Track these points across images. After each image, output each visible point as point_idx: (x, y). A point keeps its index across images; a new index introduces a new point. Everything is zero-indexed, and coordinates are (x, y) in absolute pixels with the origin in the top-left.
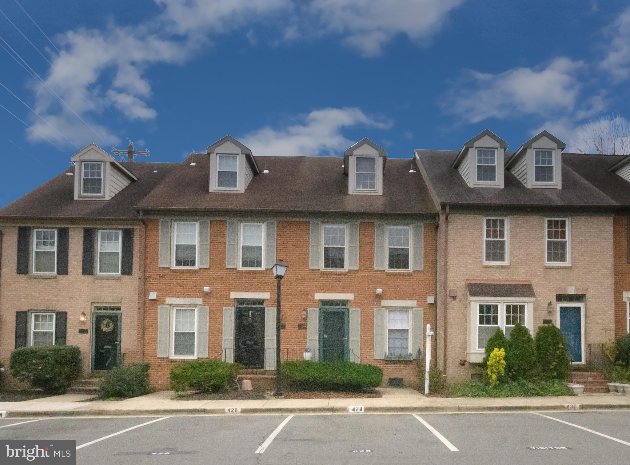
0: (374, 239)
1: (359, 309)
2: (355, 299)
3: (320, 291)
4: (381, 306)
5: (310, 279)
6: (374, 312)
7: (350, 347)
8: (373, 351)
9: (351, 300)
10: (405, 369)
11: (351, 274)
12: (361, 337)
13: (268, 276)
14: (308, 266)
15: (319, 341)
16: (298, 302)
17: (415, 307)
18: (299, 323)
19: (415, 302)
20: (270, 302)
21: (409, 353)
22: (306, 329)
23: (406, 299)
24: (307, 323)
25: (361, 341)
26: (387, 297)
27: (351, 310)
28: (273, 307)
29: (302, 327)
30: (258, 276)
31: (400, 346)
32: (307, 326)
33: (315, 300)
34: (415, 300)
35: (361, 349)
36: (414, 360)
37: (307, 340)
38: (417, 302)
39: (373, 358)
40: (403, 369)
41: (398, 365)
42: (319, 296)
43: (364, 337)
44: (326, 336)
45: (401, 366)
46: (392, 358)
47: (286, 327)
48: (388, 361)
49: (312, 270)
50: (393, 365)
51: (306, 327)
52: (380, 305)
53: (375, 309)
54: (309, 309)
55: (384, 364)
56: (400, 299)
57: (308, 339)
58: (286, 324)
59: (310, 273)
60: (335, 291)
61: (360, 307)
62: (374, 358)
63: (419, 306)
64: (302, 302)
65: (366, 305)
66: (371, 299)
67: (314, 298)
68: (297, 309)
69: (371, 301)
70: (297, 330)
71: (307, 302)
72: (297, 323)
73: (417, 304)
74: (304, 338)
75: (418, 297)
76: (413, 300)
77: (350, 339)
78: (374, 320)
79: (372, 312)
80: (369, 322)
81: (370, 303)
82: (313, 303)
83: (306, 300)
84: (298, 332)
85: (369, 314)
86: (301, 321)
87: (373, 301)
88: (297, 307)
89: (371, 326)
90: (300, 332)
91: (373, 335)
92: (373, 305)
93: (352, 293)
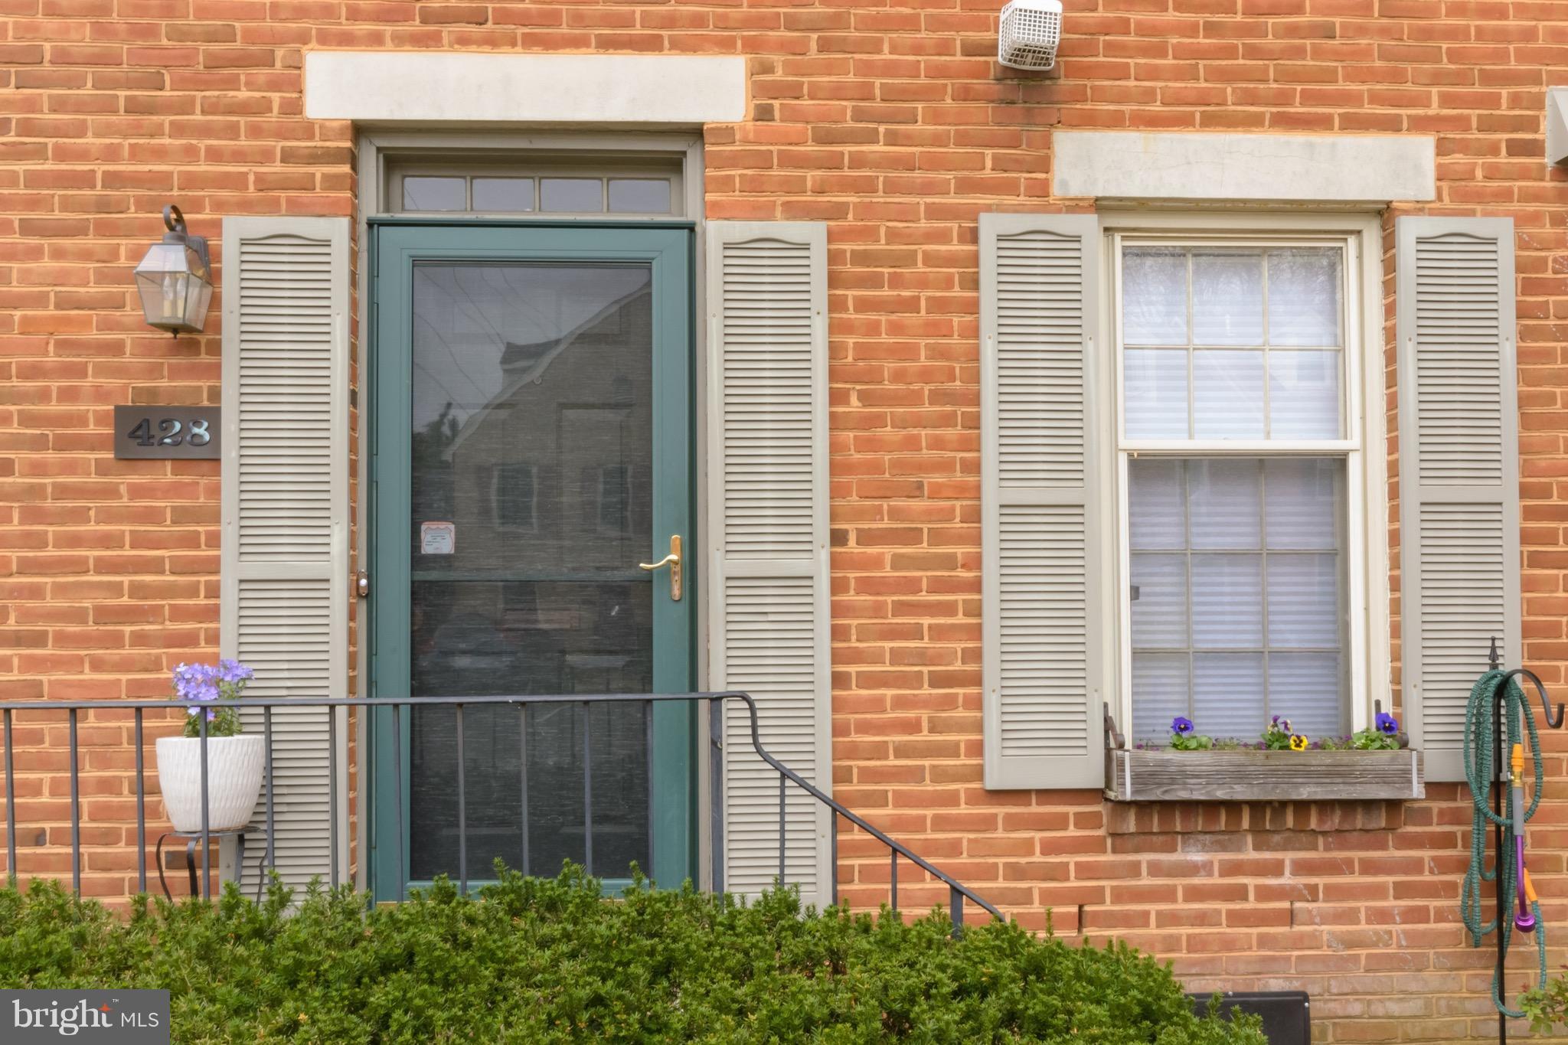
1: (813, 232)
2: (763, 114)
3: (364, 27)
4: (1056, 191)
6: (975, 260)
7: (716, 678)
8: (977, 703)
9: (726, 133)
10: (1332, 892)
12: (838, 538)
15: (366, 596)
16: (110, 154)
17: (1420, 208)
18: (125, 389)
19: (1424, 146)
21: (1361, 721)
22: (208, 456)
23: (1322, 123)
24: (215, 394)
25: (837, 586)
26: (1123, 97)
27: (715, 233)
29: (163, 433)
31: (1247, 641)
32: (213, 415)
33: (308, 129)
34: (1420, 125)
35: (839, 680)
36: (1435, 789)
37: (214, 591)
38: (1442, 148)
39: (979, 773)
40: (1312, 893)
41: (1250, 854)
42: (356, 84)
43: (865, 538)
44: (439, 539)
45: (1288, 857)
46: (1183, 775)
48: (1142, 807)
50: (1197, 857)
51: (201, 431)
52: (1041, 190)
53: (990, 226)
54: (235, 228)
55: (1097, 846)
56: (1252, 122)
57: (228, 580)
61: (815, 211)
62: (992, 782)
63: (1462, 192)
64: (160, 154)
65: (892, 188)
66: (936, 117)
67: (294, 107)
68: (105, 229)
69: (938, 140)
70: (102, 469)
71: (214, 155)
72: (100, 395)
73: (1442, 175)
74: (182, 567)
75: (1446, 100)
76: (1391, 125)
77: (717, 566)
78: (975, 355)
79: (951, 260)
80: (926, 375)
81: (935, 163)
82: (287, 157)
83: (205, 131)
84: (112, 492)
85: (923, 283)
86: (153, 371)
87: (963, 140)
88: (103, 205)
89: (948, 420)
90: (136, 492)
91: (974, 515)
92: (966, 186)
93: (726, 45)
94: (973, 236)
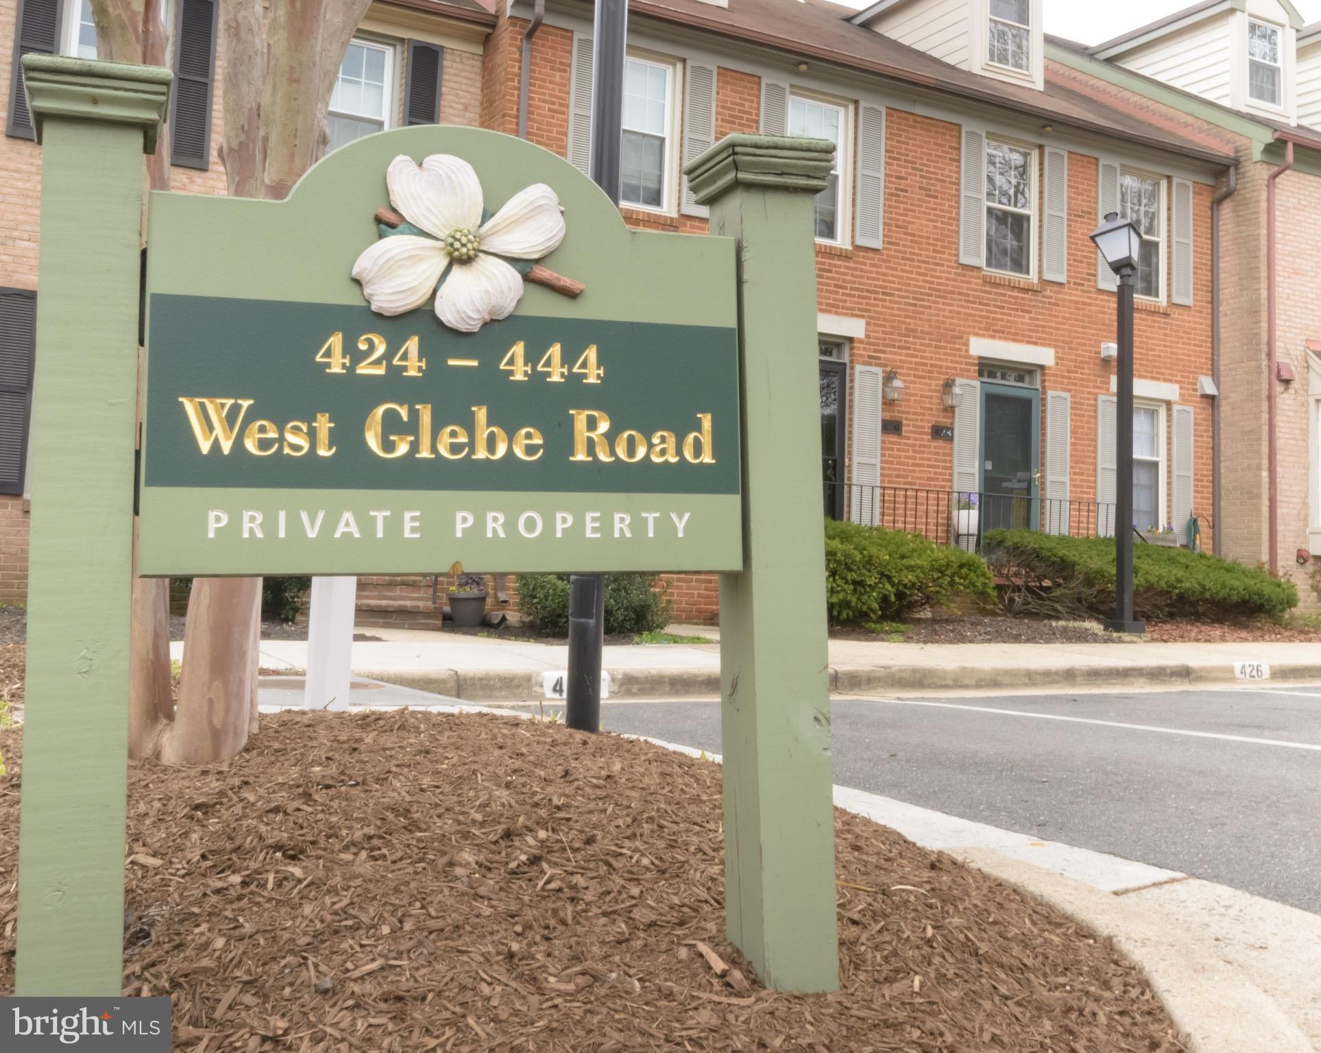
0: (1096, 203)
1: (1067, 395)
2: (1057, 364)
3: (981, 332)
4: (1111, 390)
5: (959, 294)
6: (1096, 406)
8: (1094, 517)
9: (1050, 368)
11: (1048, 293)
12: (1071, 473)
13: (861, 270)
14: (957, 255)
15: (979, 480)
16: (931, 358)
17: (1176, 403)
18: (934, 420)
19: (1177, 387)
20: (864, 349)
22: (950, 439)
23: (1159, 379)
24: (952, 424)
25: (1071, 485)
27: (1049, 394)
28: (870, 364)
29: (941, 433)
30: (836, 266)
32: (952, 429)
33: (970, 357)
34: (1177, 382)
35: (1070, 509)
37: (951, 475)
38: (1181, 388)
42: (982, 347)
43: (1075, 473)
44: (989, 466)
47: (904, 428)
49: (965, 267)
51: (949, 433)
52: (1108, 389)
53: (1100, 399)
54: (958, 381)
57: (955, 472)
58: (904, 422)
59: (958, 274)
60: (1016, 338)
61: (1069, 391)
63: (1184, 400)
64: (941, 360)
65: (1081, 386)
66: (1089, 369)
67: (967, 351)
68: (930, 378)
69: (1090, 375)
70: (929, 441)
71: (952, 361)
72: (928, 421)
73: (1181, 395)
74: (944, 468)
75: (1182, 376)
76: (1170, 381)
77: (1049, 478)
78: (1096, 430)
79: (1091, 405)
80: (1087, 434)
81: (1089, 380)
82: (966, 363)
83: (950, 355)
84: (929, 447)
85: (1086, 410)
86: (939, 416)
87: (1094, 375)
88: (930, 372)
89: (1090, 445)
90: (936, 447)
91: (1095, 470)
92: (1095, 387)
93: (1050, 346)
94: (1096, 400)
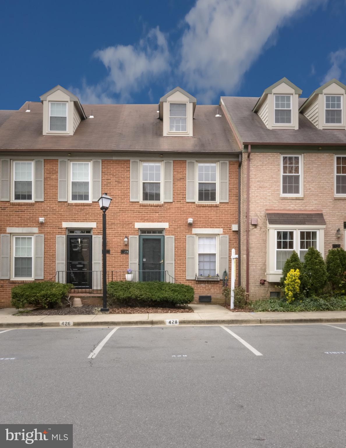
0: (186, 175)
1: (173, 236)
2: (170, 227)
3: (139, 221)
4: (192, 233)
5: (130, 210)
6: (186, 238)
7: (166, 270)
8: (186, 273)
9: (167, 229)
10: (213, 288)
11: (166, 206)
12: (175, 260)
13: (95, 208)
14: (129, 199)
15: (139, 264)
16: (121, 231)
17: (221, 234)
18: (122, 249)
19: (222, 229)
20: (96, 231)
21: (216, 274)
22: (128, 254)
23: (214, 228)
24: (128, 249)
25: (175, 264)
26: (198, 226)
27: (166, 237)
28: (99, 235)
29: (124, 252)
30: (86, 208)
31: (209, 268)
32: (128, 251)
33: (135, 229)
34: (222, 228)
35: (175, 271)
36: (220, 280)
37: (128, 264)
38: (223, 229)
39: (186, 279)
40: (212, 288)
41: (207, 285)
42: (139, 225)
43: (177, 260)
44: (144, 260)
45: (210, 285)
46: (201, 278)
47: (111, 252)
48: (198, 281)
49: (132, 202)
50: (203, 285)
52: (191, 233)
53: (187, 236)
54: (130, 236)
55: (195, 284)
56: (208, 227)
57: (129, 263)
58: (111, 250)
59: (130, 205)
60: (153, 221)
61: (173, 235)
62: (187, 279)
63: (225, 233)
64: (124, 231)
65: (180, 233)
66: (183, 227)
67: (134, 227)
68: (120, 236)
69: (183, 229)
70: (120, 254)
71: (128, 231)
72: (120, 249)
73: (223, 232)
74: (126, 262)
75: (224, 226)
76: (219, 228)
77: (166, 262)
78: (186, 246)
79: (184, 239)
80: (182, 248)
81: (183, 231)
82: (134, 231)
83: (127, 229)
84: (121, 256)
85: (182, 240)
86: (124, 247)
87: (185, 229)
88: (120, 235)
89: (184, 251)
90: (122, 256)
91: (186, 258)
92: (185, 233)
93: (167, 222)
94: (186, 237)
